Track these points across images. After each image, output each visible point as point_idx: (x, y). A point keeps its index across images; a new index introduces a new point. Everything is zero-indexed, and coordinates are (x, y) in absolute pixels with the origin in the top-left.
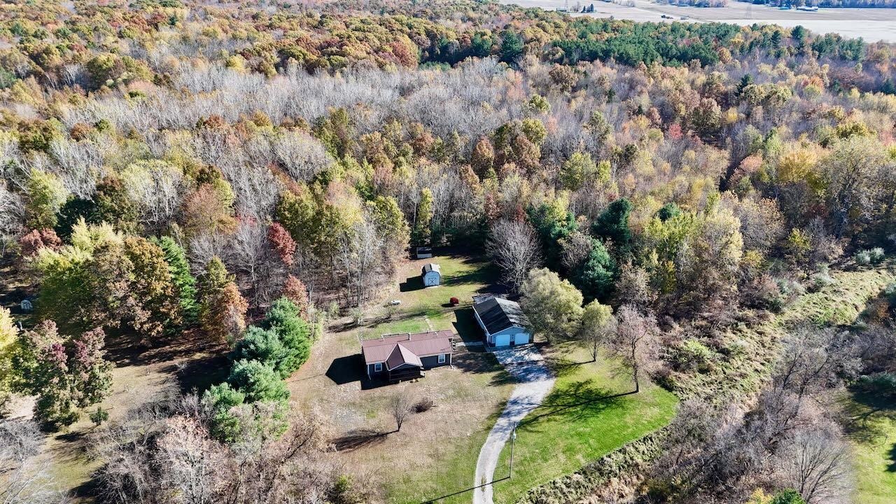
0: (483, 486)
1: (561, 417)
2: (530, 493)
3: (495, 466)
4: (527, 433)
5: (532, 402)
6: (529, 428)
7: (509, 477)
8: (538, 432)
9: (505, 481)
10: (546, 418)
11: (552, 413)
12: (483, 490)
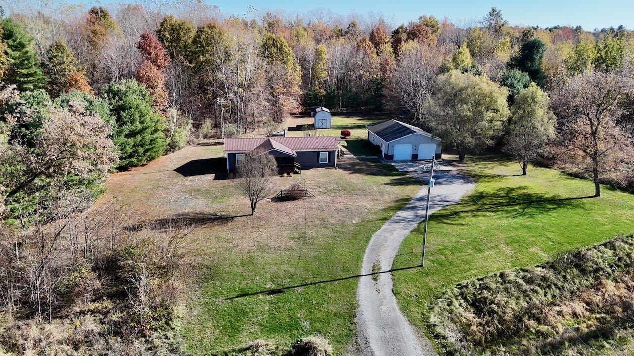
0: (375, 274)
1: (492, 214)
2: (460, 287)
3: (395, 253)
4: (445, 226)
5: (447, 199)
6: (446, 221)
7: (421, 266)
8: (462, 225)
9: (414, 270)
10: (470, 213)
11: (478, 210)
12: (375, 279)
